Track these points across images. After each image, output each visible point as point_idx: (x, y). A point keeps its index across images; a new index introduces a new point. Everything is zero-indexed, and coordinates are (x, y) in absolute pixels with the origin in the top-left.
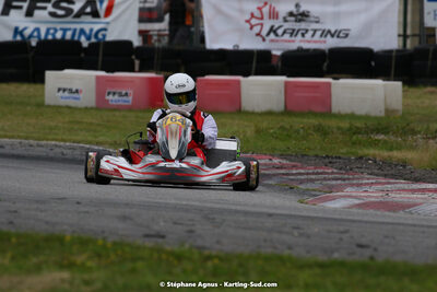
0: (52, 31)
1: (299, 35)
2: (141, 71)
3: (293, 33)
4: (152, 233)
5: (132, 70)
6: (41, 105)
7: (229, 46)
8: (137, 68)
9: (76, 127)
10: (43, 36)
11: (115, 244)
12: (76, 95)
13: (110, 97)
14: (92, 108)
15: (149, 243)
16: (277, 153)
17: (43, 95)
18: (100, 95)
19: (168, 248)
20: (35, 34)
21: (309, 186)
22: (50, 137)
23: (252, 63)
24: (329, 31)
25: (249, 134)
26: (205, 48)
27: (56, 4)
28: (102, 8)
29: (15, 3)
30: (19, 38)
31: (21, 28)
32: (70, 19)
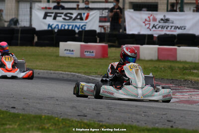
0: (63, 26)
2: (99, 43)
3: (163, 27)
4: (82, 114)
5: (96, 42)
6: (58, 56)
7: (136, 33)
8: (98, 41)
9: (71, 65)
10: (60, 28)
11: (63, 119)
12: (72, 52)
13: (86, 53)
14: (78, 58)
15: (78, 119)
17: (59, 52)
18: (82, 52)
19: (86, 121)
20: (57, 27)
22: (60, 70)
23: (145, 39)
24: (177, 27)
26: (126, 33)
27: (66, 15)
28: (84, 17)
29: (49, 14)
30: (50, 28)
31: (51, 25)
32: (71, 20)
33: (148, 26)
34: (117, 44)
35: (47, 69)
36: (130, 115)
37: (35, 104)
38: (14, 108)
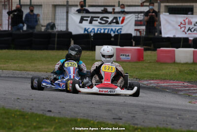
0: (100, 30)
2: (135, 46)
4: (117, 117)
5: (132, 46)
6: (94, 60)
7: (171, 36)
8: (134, 44)
10: (96, 32)
11: (98, 122)
13: (122, 57)
16: (187, 80)
17: (94, 56)
18: (118, 56)
20: (93, 31)
23: (181, 43)
25: (176, 72)
26: (161, 37)
27: (102, 19)
28: (120, 20)
29: (85, 19)
30: (86, 32)
31: (87, 29)
32: (107, 24)
33: (183, 29)
34: (152, 47)
36: (165, 118)
37: (71, 108)
38: (50, 111)
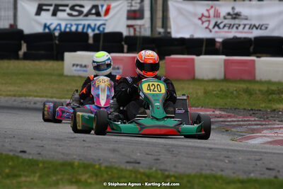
0: (69, 26)
1: (235, 28)
2: (128, 52)
3: (230, 26)
4: (132, 160)
6: (62, 75)
7: (187, 36)
8: (125, 50)
10: (63, 29)
11: (107, 167)
12: (85, 69)
15: (129, 167)
16: (219, 107)
19: (142, 170)
20: (58, 28)
21: (239, 129)
23: (202, 46)
24: (255, 26)
25: (199, 94)
27: (72, 8)
28: (102, 10)
29: (45, 8)
30: (47, 30)
31: (48, 24)
32: (81, 17)
33: (206, 24)
35: (46, 97)
36: (206, 161)
37: (54, 147)
38: (24, 152)
